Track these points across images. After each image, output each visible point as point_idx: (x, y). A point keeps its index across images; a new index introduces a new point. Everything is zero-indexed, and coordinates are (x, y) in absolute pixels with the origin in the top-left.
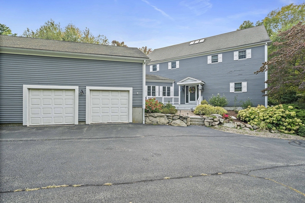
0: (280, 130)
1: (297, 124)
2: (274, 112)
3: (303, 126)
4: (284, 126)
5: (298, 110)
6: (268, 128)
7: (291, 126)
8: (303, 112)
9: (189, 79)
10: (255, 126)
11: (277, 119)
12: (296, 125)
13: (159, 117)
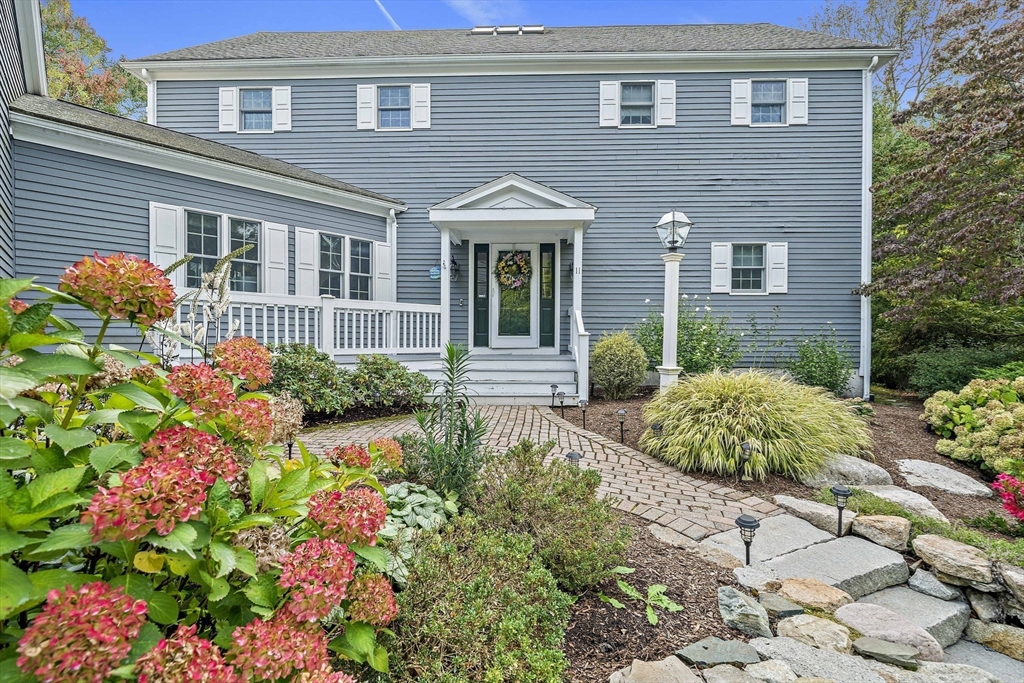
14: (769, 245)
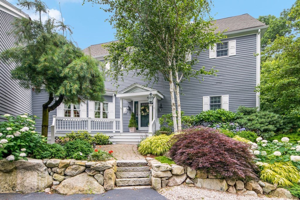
9: (136, 87)
13: (20, 171)
14: (223, 96)
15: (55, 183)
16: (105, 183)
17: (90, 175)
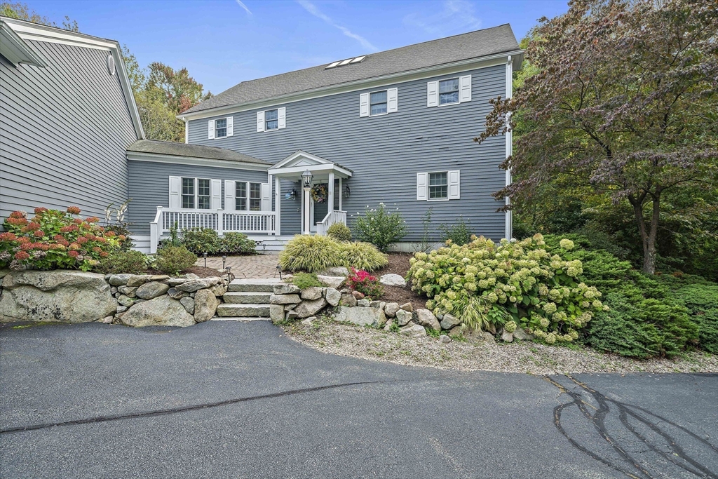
0: (531, 330)
1: (586, 304)
2: (516, 261)
3: (605, 311)
4: (544, 315)
5: (589, 254)
6: (491, 323)
7: (569, 314)
8: (604, 261)
9: (301, 157)
10: (447, 316)
11: (523, 290)
12: (583, 309)
13: (69, 289)
14: (449, 172)
15: (119, 308)
16: (196, 311)
17: (174, 298)
